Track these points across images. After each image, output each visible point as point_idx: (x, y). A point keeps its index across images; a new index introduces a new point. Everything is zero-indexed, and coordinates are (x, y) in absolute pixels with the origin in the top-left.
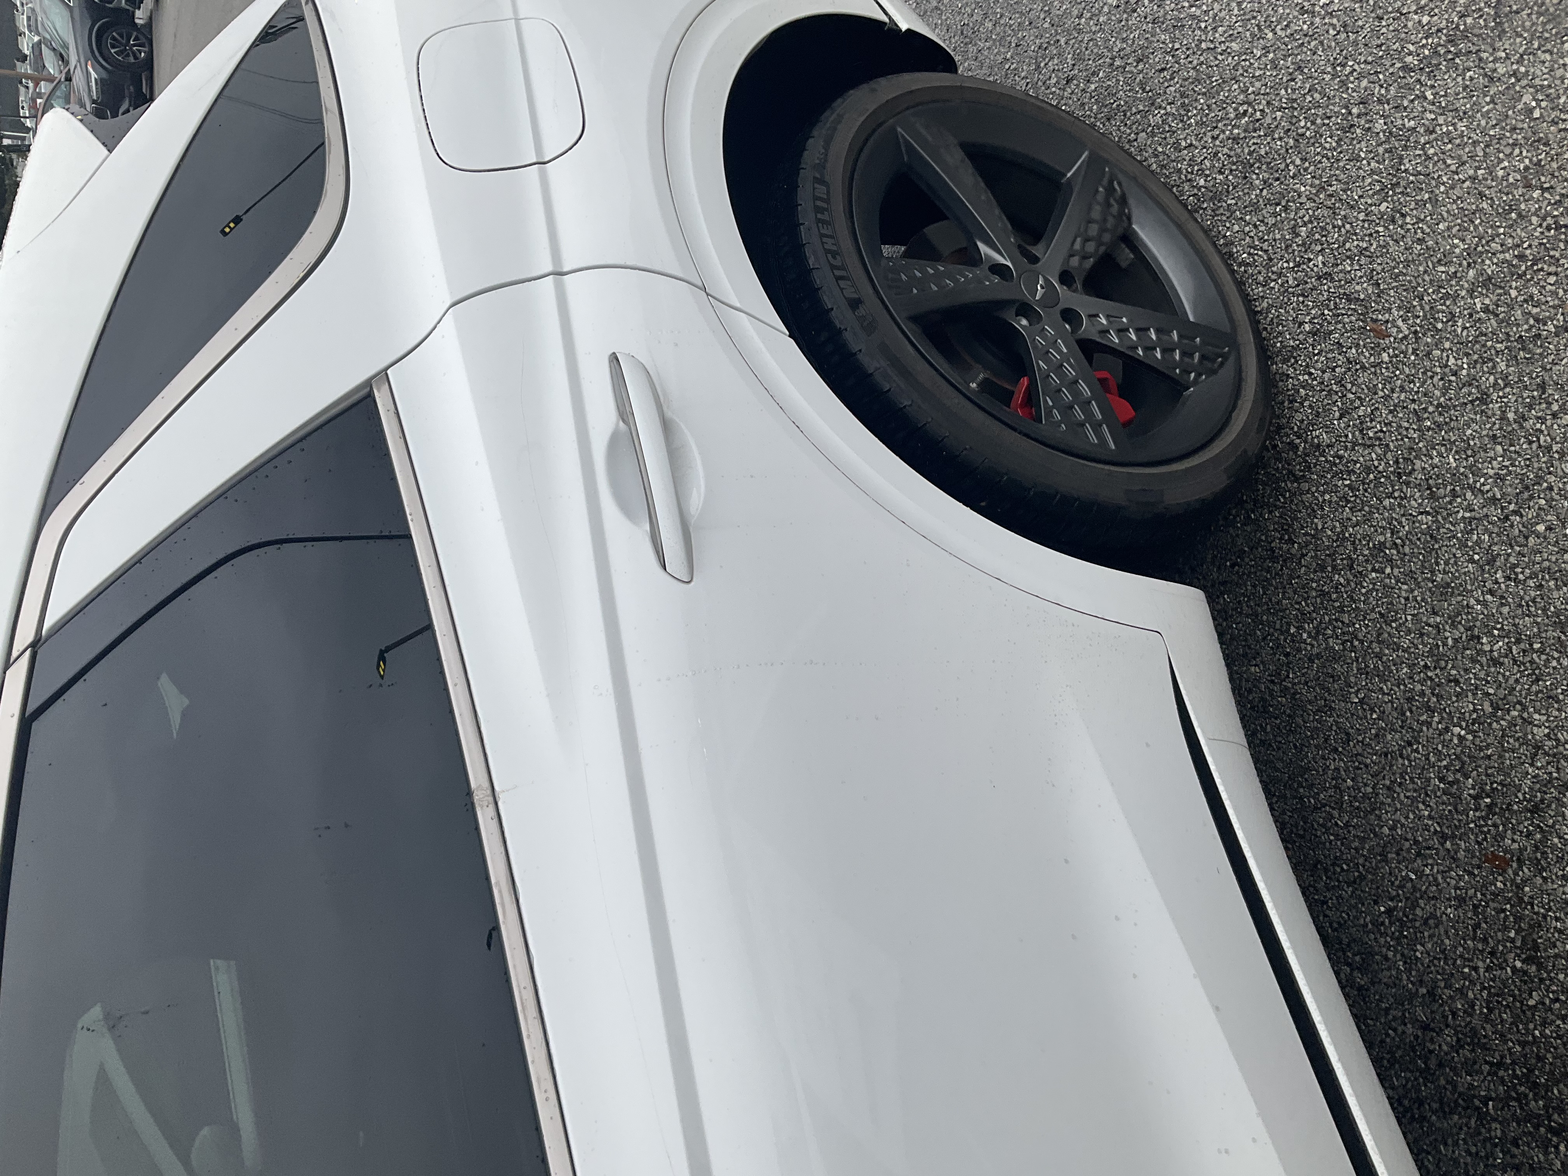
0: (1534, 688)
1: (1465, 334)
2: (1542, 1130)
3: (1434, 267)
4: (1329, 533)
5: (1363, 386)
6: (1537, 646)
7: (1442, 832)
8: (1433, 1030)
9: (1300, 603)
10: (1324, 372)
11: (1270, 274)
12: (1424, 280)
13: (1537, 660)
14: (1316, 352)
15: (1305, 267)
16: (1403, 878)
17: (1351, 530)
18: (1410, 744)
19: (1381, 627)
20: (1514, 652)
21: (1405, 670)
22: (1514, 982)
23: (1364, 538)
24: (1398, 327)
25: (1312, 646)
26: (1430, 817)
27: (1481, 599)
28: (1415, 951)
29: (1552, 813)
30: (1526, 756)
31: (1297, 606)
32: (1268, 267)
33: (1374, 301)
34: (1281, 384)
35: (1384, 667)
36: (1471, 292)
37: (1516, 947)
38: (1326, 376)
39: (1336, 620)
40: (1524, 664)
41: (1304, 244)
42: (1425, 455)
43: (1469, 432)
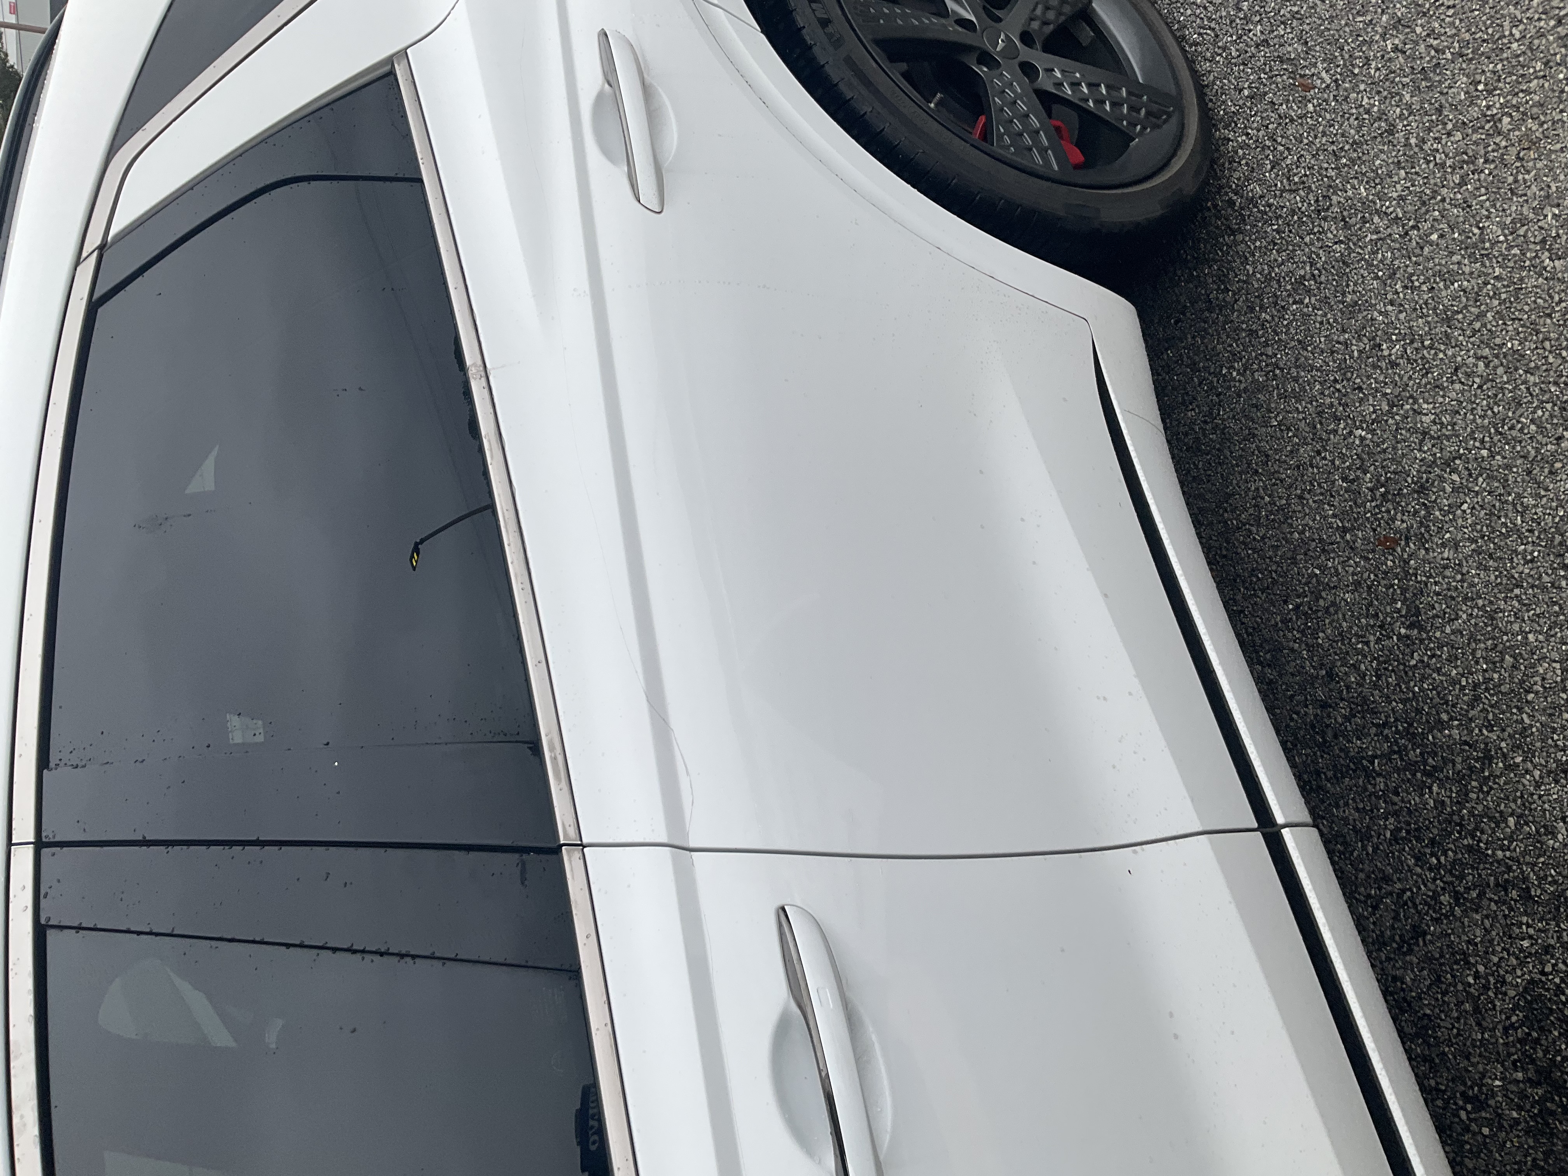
0: (1424, 381)
1: (1377, 74)
2: (1419, 775)
3: (1354, 18)
4: (1259, 276)
5: (1291, 137)
6: (1427, 343)
7: (1343, 527)
8: (1330, 706)
9: (1231, 345)
10: (1258, 130)
11: (1216, 50)
12: (1345, 32)
13: (1427, 355)
14: (1253, 113)
15: (1245, 38)
16: (1309, 576)
17: (1277, 270)
18: (1319, 453)
19: (1299, 353)
20: (1409, 352)
21: (1318, 387)
22: (1399, 648)
23: (1287, 276)
24: (1322, 79)
25: (1240, 381)
26: (1334, 516)
27: (1383, 310)
28: (1317, 639)
29: (1435, 490)
30: (1415, 443)
31: (1229, 349)
32: (1215, 43)
33: (1303, 59)
34: (1222, 148)
35: (1300, 389)
36: (1383, 36)
37: (1401, 616)
38: (1261, 133)
39: (1261, 355)
40: (1416, 361)
41: (1245, 18)
42: (1341, 190)
43: (1378, 162)
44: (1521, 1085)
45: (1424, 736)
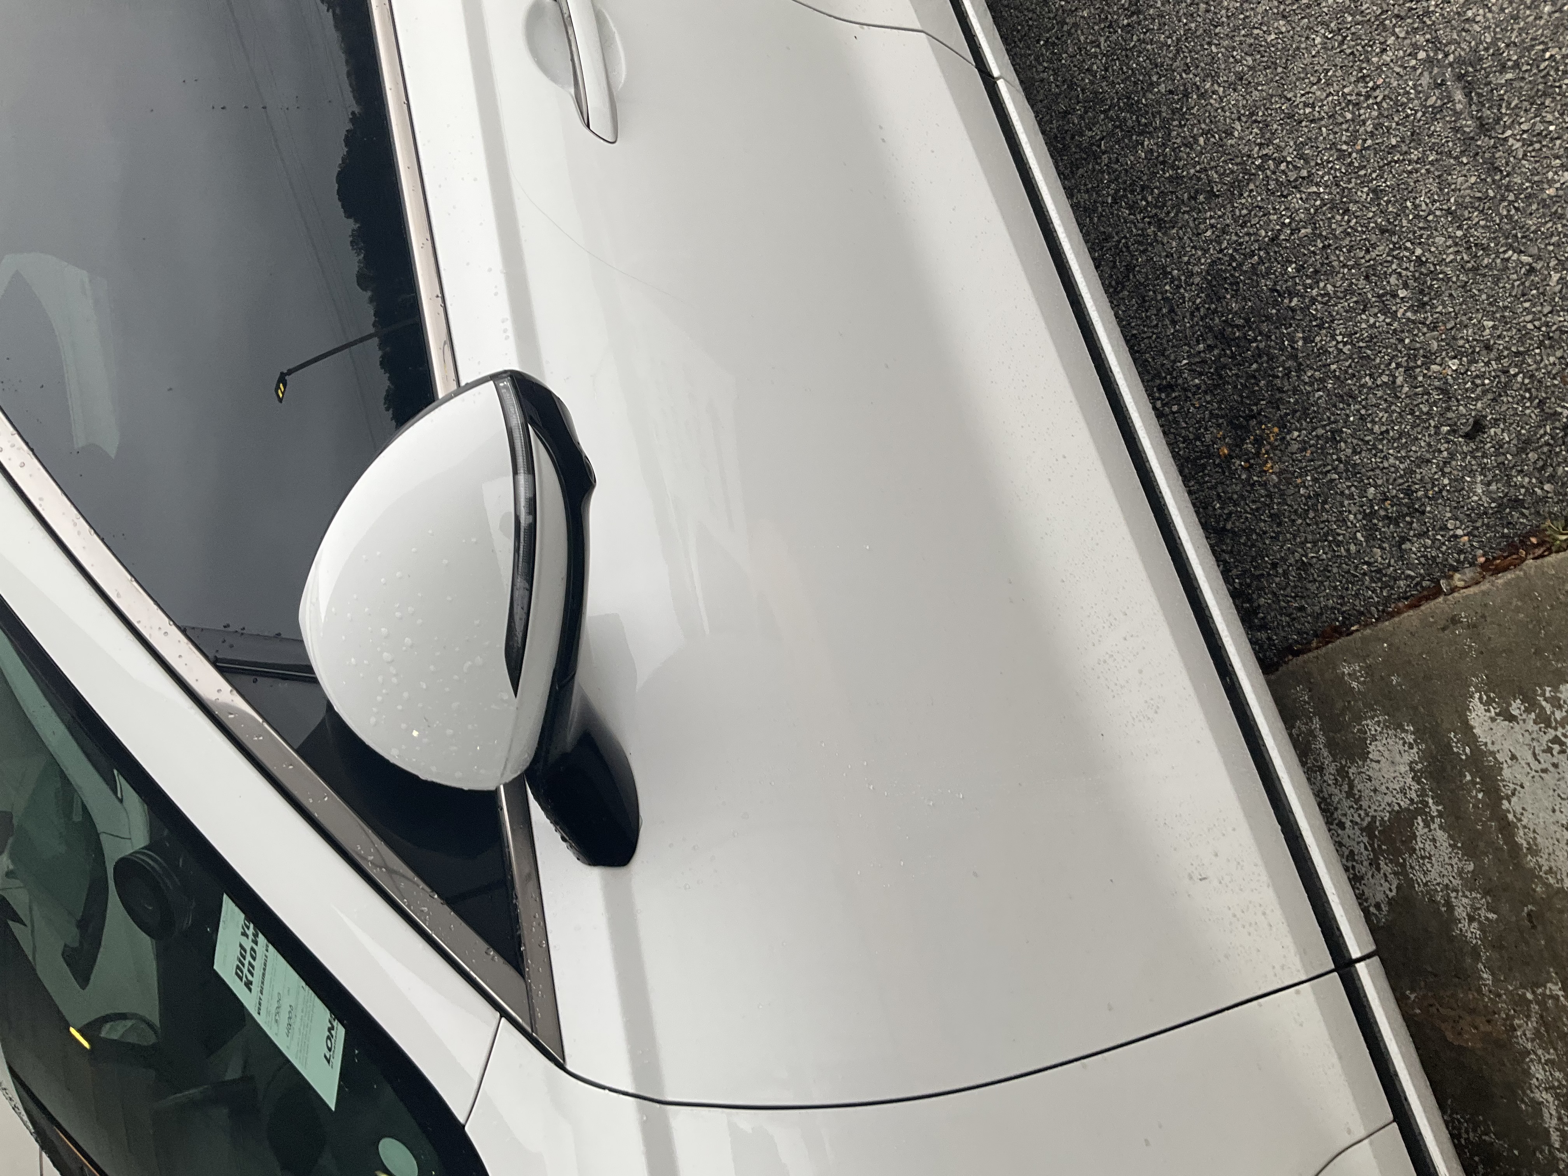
44: (1202, 355)
45: (1139, 101)
